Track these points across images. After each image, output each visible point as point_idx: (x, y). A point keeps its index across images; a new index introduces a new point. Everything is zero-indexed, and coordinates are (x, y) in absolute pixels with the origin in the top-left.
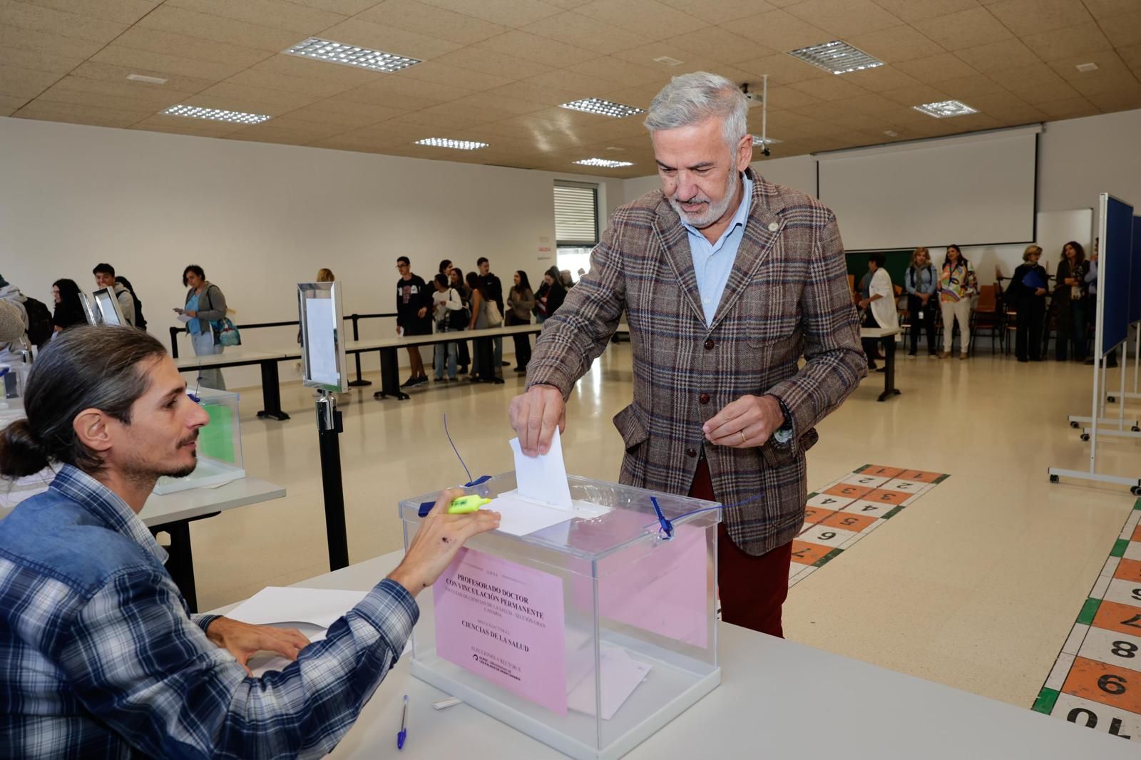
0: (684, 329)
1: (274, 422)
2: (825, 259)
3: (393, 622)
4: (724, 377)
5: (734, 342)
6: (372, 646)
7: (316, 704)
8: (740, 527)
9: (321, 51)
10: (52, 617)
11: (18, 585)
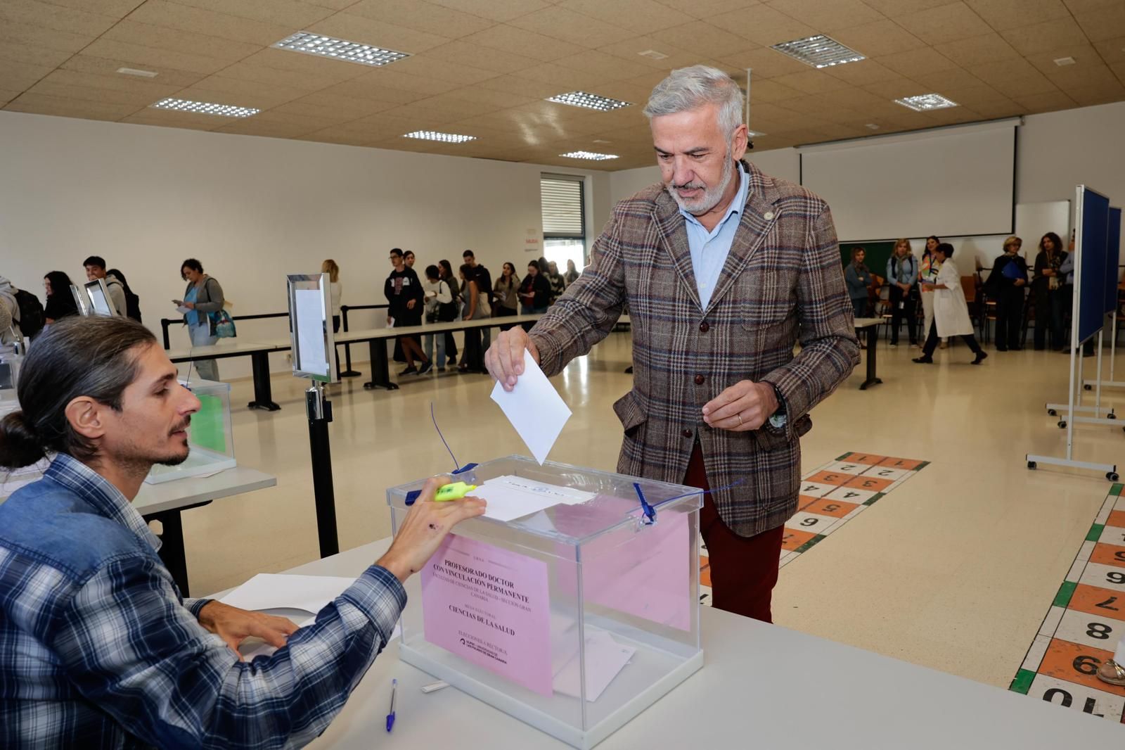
0: (680, 313)
1: (265, 412)
2: (819, 247)
3: (381, 607)
4: (719, 358)
5: (729, 325)
6: (360, 630)
7: (306, 688)
8: (730, 508)
9: (311, 45)
10: (46, 603)
11: (12, 571)
